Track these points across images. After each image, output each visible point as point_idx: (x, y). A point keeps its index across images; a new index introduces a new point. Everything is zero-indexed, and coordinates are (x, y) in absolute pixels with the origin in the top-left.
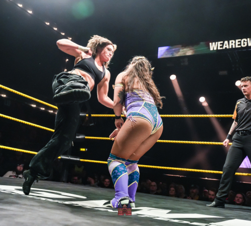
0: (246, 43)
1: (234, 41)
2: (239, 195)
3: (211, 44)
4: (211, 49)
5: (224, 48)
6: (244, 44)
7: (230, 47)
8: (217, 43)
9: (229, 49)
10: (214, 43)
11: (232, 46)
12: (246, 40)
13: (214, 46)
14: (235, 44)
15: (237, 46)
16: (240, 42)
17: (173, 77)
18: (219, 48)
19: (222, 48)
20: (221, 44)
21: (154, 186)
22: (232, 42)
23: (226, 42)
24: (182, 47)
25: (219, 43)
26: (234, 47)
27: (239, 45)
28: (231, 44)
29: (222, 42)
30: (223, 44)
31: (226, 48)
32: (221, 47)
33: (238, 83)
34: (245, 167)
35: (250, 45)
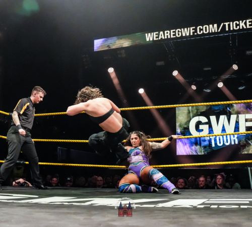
0: (180, 33)
1: (169, 32)
2: (181, 180)
3: (146, 34)
4: (148, 40)
5: (160, 38)
6: (179, 34)
7: (166, 38)
8: (152, 34)
9: (165, 39)
10: (149, 34)
11: (167, 36)
12: (180, 30)
13: (150, 37)
14: (170, 34)
15: (172, 37)
16: (175, 32)
17: (111, 70)
18: (155, 39)
20: (156, 34)
21: (101, 180)
22: (167, 33)
23: (161, 33)
24: (118, 39)
25: (155, 33)
26: (169, 37)
27: (174, 35)
28: (166, 35)
30: (159, 34)
31: (162, 38)
32: (156, 38)
33: (175, 73)
34: (185, 154)
35: (184, 35)
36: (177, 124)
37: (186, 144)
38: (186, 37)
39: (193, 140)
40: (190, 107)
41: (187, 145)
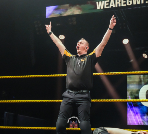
3: (97, 3)
4: (98, 8)
5: (110, 7)
6: (129, 3)
7: (116, 6)
8: (103, 2)
9: (115, 7)
10: (100, 2)
11: (118, 4)
13: (101, 5)
14: (121, 2)
15: (123, 5)
18: (106, 7)
19: (108, 7)
20: (107, 3)
22: (118, 1)
23: (112, 1)
24: (70, 6)
25: (106, 2)
26: (120, 5)
27: (124, 4)
28: (117, 3)
29: (108, 1)
30: (109, 3)
31: (112, 7)
33: (126, 41)
34: (136, 124)
35: (135, 3)
36: (128, 93)
37: (137, 113)
38: (137, 5)
39: (145, 110)
40: (142, 76)
41: (139, 114)
